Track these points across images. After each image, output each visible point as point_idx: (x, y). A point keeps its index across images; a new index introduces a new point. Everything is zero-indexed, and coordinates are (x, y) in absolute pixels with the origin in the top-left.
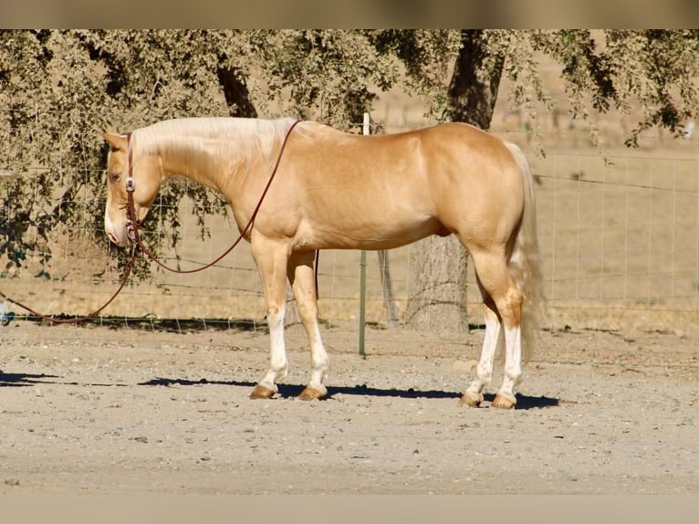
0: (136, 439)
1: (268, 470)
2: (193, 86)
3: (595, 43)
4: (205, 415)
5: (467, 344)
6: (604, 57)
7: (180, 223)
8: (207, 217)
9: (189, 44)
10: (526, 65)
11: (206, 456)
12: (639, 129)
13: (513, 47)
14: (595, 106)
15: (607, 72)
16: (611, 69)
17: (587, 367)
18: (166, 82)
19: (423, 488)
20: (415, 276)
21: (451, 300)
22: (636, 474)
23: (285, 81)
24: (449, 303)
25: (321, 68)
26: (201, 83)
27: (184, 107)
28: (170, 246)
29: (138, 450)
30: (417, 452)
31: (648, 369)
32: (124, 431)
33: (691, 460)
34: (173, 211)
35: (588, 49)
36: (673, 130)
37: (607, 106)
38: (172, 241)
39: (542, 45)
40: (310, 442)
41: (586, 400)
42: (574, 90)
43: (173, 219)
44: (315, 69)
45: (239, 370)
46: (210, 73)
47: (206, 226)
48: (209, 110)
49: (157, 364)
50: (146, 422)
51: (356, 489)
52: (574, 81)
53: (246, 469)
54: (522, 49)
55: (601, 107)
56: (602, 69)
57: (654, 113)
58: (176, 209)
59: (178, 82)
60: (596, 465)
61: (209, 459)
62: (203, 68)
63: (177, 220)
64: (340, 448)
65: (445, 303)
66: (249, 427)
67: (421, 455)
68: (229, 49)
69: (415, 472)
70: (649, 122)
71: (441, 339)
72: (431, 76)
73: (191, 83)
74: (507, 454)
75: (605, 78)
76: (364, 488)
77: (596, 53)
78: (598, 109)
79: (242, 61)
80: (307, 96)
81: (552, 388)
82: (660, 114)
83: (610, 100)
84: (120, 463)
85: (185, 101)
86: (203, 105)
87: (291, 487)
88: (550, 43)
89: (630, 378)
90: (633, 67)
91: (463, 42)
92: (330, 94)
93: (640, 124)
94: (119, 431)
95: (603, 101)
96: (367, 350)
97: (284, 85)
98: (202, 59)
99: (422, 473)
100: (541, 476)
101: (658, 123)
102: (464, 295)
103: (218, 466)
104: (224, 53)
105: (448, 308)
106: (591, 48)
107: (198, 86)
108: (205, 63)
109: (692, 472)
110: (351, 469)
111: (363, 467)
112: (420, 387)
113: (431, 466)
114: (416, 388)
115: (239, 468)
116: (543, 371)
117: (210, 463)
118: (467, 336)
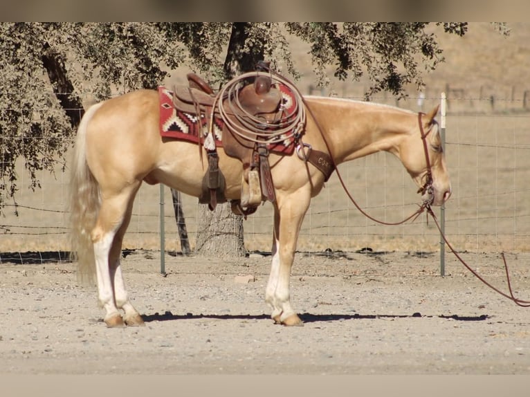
1: (96, 356)
2: (23, 69)
3: (338, 27)
4: (45, 320)
5: (244, 266)
7: (16, 178)
8: (37, 172)
9: (19, 37)
10: (280, 45)
11: (48, 348)
12: (370, 92)
14: (336, 74)
15: (347, 50)
16: (348, 46)
17: (339, 279)
18: (2, 66)
19: (215, 366)
20: (202, 214)
21: (232, 231)
22: (376, 351)
23: (96, 64)
24: (230, 233)
26: (29, 66)
27: (16, 85)
28: (9, 196)
30: (209, 341)
31: (386, 279)
33: (420, 341)
34: (11, 168)
35: (332, 32)
36: (396, 93)
37: (346, 75)
38: (10, 192)
39: (295, 29)
40: (127, 336)
41: (338, 302)
42: (319, 63)
43: (11, 174)
44: (119, 53)
45: (69, 287)
46: (36, 59)
47: (37, 179)
48: (35, 87)
49: (4, 285)
51: (164, 368)
52: (319, 56)
53: (80, 356)
55: (340, 76)
57: (382, 80)
58: (13, 166)
59: (11, 67)
60: (347, 347)
61: (51, 350)
62: (30, 55)
63: (14, 175)
64: (150, 340)
65: (227, 234)
66: (80, 328)
67: (212, 343)
68: (51, 40)
69: (208, 354)
70: (378, 87)
71: (225, 262)
72: (209, 56)
73: (21, 67)
74: (278, 341)
75: (345, 54)
76: (170, 367)
77: (338, 35)
78: (338, 78)
79: (61, 47)
81: (312, 294)
82: (386, 81)
83: (350, 72)
85: (17, 81)
87: (114, 367)
88: (301, 28)
89: (373, 285)
92: (130, 73)
93: (371, 88)
95: (342, 71)
96: (167, 271)
97: (95, 67)
98: (29, 48)
99: (214, 355)
100: (304, 355)
101: (385, 88)
102: (241, 228)
103: (58, 354)
104: (47, 43)
105: (229, 238)
106: (334, 31)
107: (26, 68)
108: (32, 51)
109: (420, 350)
110: (159, 354)
111: (170, 352)
112: (210, 296)
113: (220, 350)
114: (206, 296)
115: (74, 356)
116: (304, 282)
117: (51, 353)
118: (244, 258)
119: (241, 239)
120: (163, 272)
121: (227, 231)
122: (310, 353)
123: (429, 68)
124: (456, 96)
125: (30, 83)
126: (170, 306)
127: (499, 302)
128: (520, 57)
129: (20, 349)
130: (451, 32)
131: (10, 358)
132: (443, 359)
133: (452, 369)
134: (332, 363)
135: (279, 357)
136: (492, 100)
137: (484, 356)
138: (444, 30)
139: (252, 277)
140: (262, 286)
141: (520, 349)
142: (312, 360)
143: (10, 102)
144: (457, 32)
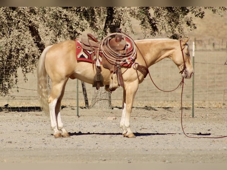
0: (8, 142)
1: (50, 150)
3: (151, 14)
4: (29, 135)
5: (111, 113)
6: (153, 19)
7: (18, 76)
8: (26, 74)
9: (19, 18)
10: (127, 21)
11: (30, 146)
14: (151, 34)
15: (155, 24)
16: (156, 22)
17: (150, 118)
18: (12, 30)
19: (99, 154)
20: (94, 91)
21: (106, 99)
22: (166, 148)
23: (51, 29)
24: (105, 99)
25: (62, 24)
26: (24, 30)
27: (18, 38)
28: (15, 84)
29: (9, 145)
30: (97, 144)
31: (170, 118)
32: (4, 140)
33: (184, 144)
34: (15, 72)
35: (148, 16)
38: (15, 82)
39: (133, 15)
40: (63, 142)
41: (150, 128)
42: (144, 28)
43: (15, 75)
44: (60, 25)
45: (39, 121)
46: (26, 27)
47: (26, 77)
48: (26, 38)
49: (12, 120)
50: (11, 137)
51: (78, 155)
52: (144, 26)
53: (44, 150)
55: (153, 35)
56: (153, 23)
57: (170, 37)
58: (16, 71)
59: (16, 30)
60: (154, 146)
61: (32, 147)
64: (73, 143)
65: (104, 100)
66: (44, 138)
67: (98, 145)
68: (32, 19)
69: (97, 149)
72: (97, 27)
73: (20, 30)
74: (125, 144)
75: (154, 26)
76: (81, 154)
77: (151, 18)
78: (152, 35)
79: (36, 23)
81: (139, 124)
82: (172, 37)
83: (156, 33)
84: (4, 149)
85: (19, 36)
86: (24, 37)
87: (58, 155)
88: (135, 15)
89: (164, 121)
90: (163, 21)
92: (65, 32)
94: (3, 140)
95: (154, 33)
98: (24, 22)
99: (99, 150)
100: (136, 150)
102: (110, 97)
103: (34, 149)
104: (31, 21)
107: (22, 31)
108: (25, 24)
109: (184, 148)
110: (77, 149)
111: (80, 148)
113: (101, 148)
114: (96, 125)
116: (136, 120)
118: (111, 110)
119: (110, 102)
120: (78, 115)
123: (189, 30)
124: (199, 43)
126: (81, 129)
127: (216, 128)
128: (225, 27)
129: (19, 147)
130: (197, 16)
131: (15, 150)
132: (193, 152)
133: (197, 156)
135: (126, 151)
136: (214, 45)
137: (210, 150)
138: (195, 16)
139: (114, 118)
140: (119, 121)
141: (224, 148)
142: (139, 152)
143: (16, 45)
144: (199, 16)
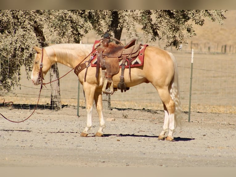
1: (51, 149)
3: (152, 20)
5: (110, 114)
6: (155, 24)
7: (21, 74)
8: (29, 72)
9: (25, 18)
10: (132, 26)
11: (31, 145)
12: (166, 47)
13: (128, 20)
16: (157, 28)
17: (148, 121)
18: (18, 29)
19: (98, 155)
21: (106, 100)
22: (163, 152)
23: (55, 30)
25: (66, 26)
26: (29, 30)
27: (23, 37)
33: (180, 149)
34: (18, 70)
36: (176, 47)
37: (156, 39)
38: (18, 80)
39: (135, 20)
41: (147, 131)
42: (146, 34)
43: (19, 73)
45: (40, 120)
46: (31, 27)
47: (29, 75)
48: (31, 38)
51: (78, 155)
52: (146, 31)
53: (44, 149)
54: (130, 21)
56: (154, 28)
58: (20, 69)
59: (21, 29)
60: (151, 150)
61: (33, 146)
62: (29, 25)
64: (73, 144)
66: (44, 137)
67: (97, 146)
68: (37, 19)
69: (96, 151)
70: (169, 45)
73: (25, 30)
74: (124, 146)
75: (155, 31)
76: (80, 155)
77: (153, 23)
78: (153, 40)
79: (41, 23)
80: (62, 34)
81: (137, 127)
82: (172, 42)
83: (157, 38)
84: (5, 147)
85: (23, 35)
87: (58, 154)
88: (138, 19)
91: (113, 18)
92: (69, 34)
93: (166, 45)
95: (154, 38)
96: (80, 115)
97: (55, 31)
98: (29, 22)
99: (98, 151)
100: (134, 152)
101: (172, 45)
102: (110, 98)
103: (35, 148)
104: (36, 21)
105: (105, 102)
106: (151, 22)
107: (28, 30)
109: (180, 152)
110: (76, 150)
111: (80, 149)
112: (97, 126)
113: (100, 149)
114: (95, 126)
115: (42, 149)
116: (134, 122)
117: (33, 147)
118: (110, 111)
119: (109, 103)
120: (78, 115)
121: (104, 100)
122: (136, 152)
123: (189, 37)
124: (195, 46)
125: (29, 36)
126: (80, 129)
127: (211, 133)
128: (221, 32)
129: (20, 145)
130: (198, 24)
131: (16, 148)
132: (189, 157)
133: (192, 161)
134: (145, 156)
135: (124, 153)
136: (209, 48)
137: (205, 156)
138: (195, 23)
139: (113, 119)
140: (117, 122)
141: (219, 154)
142: (137, 155)
143: (21, 44)
144: (200, 24)
